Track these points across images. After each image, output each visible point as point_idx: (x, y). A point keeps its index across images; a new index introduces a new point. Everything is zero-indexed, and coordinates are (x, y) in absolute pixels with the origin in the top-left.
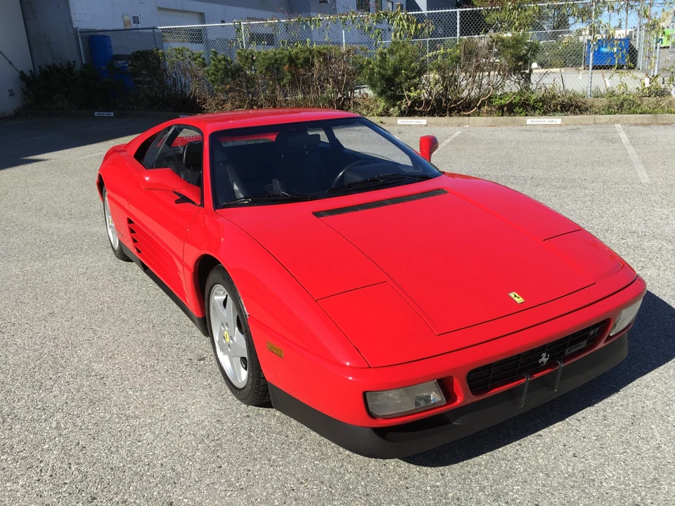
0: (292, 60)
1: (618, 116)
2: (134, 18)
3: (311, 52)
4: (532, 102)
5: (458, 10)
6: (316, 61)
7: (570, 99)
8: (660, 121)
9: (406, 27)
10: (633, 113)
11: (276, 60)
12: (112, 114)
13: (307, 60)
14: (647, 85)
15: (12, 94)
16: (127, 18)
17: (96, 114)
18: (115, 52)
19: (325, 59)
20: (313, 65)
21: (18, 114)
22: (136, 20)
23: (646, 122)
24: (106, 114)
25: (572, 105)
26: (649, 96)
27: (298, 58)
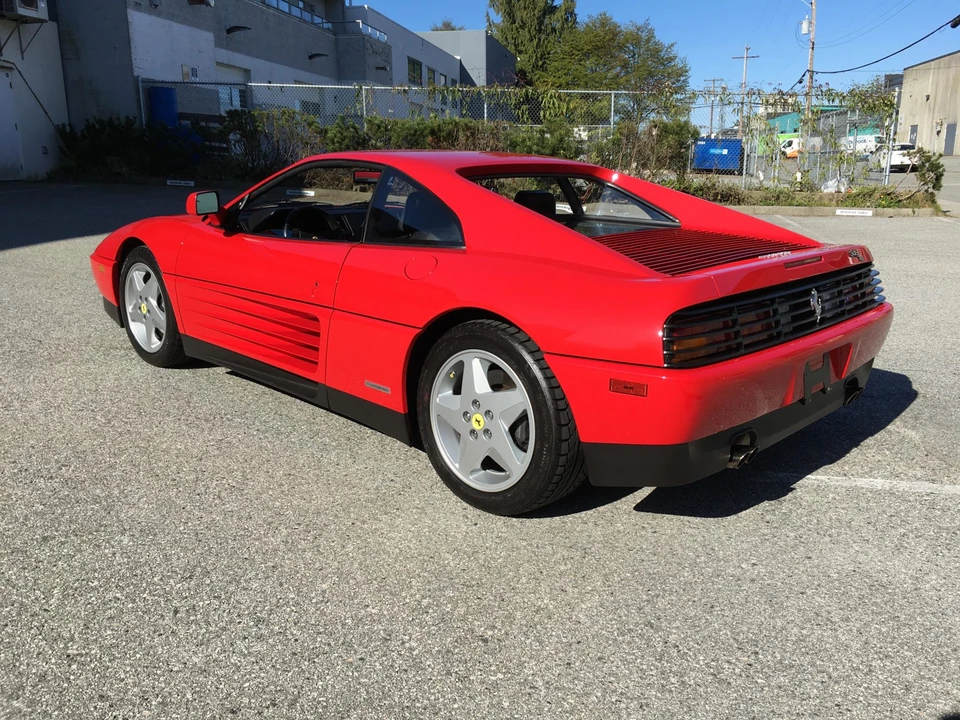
0: (433, 132)
1: (775, 207)
2: (193, 69)
3: (456, 123)
4: (692, 190)
5: (613, 92)
6: (461, 134)
7: (730, 189)
8: (816, 213)
9: (557, 106)
10: (790, 205)
11: (416, 131)
12: (192, 184)
13: (450, 134)
14: (799, 180)
15: (46, 152)
16: (186, 69)
17: (168, 182)
18: (180, 109)
19: (473, 134)
20: (457, 139)
21: (51, 178)
22: (194, 72)
23: (803, 213)
24: (183, 183)
25: (731, 195)
26: (801, 191)
27: (439, 130)
